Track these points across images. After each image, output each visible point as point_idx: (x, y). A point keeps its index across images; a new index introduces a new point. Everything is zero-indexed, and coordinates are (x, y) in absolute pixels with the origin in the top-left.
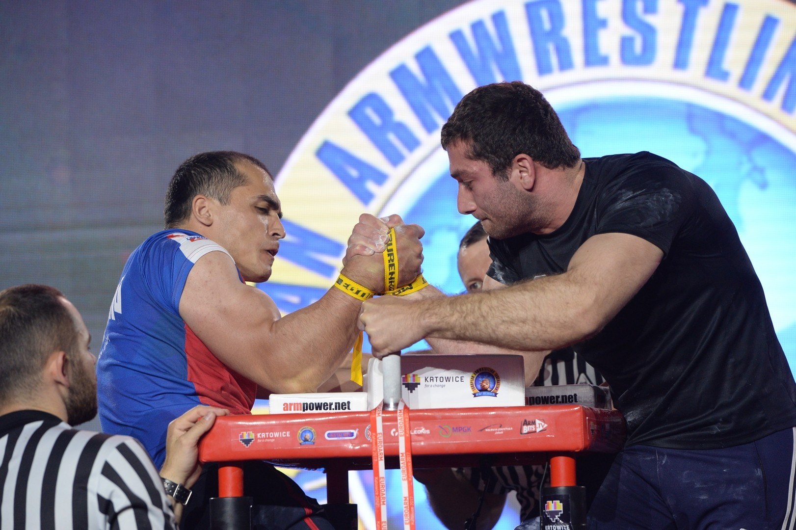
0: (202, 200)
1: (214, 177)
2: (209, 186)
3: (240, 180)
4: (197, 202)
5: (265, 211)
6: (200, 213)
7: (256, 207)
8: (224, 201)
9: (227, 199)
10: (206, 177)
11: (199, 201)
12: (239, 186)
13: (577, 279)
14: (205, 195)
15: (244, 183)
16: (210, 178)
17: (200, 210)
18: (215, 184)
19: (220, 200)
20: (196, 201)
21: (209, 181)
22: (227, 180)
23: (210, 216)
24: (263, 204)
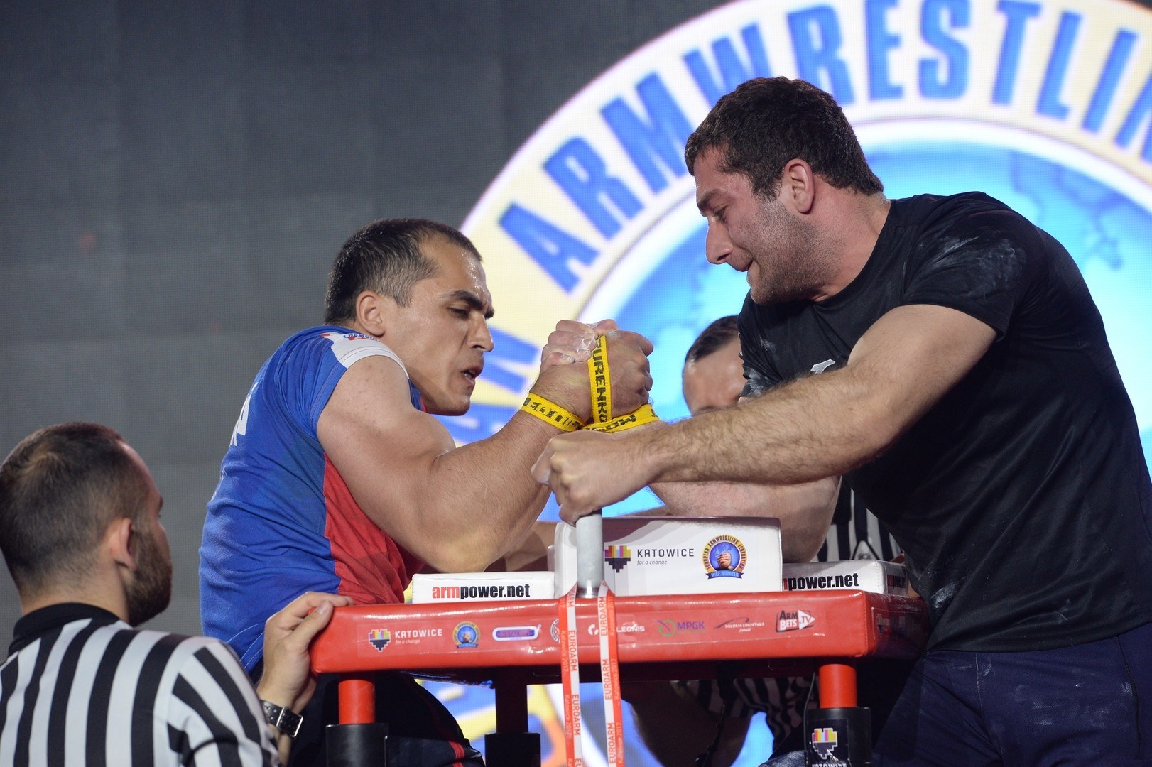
0: (370, 298)
1: (389, 265)
2: (381, 278)
3: (426, 269)
4: (364, 302)
5: (464, 314)
6: (366, 318)
7: (449, 309)
8: (401, 300)
9: (407, 298)
10: (377, 264)
11: (367, 300)
12: (423, 278)
13: (863, 374)
14: (375, 291)
15: (431, 273)
16: (383, 265)
17: (368, 312)
18: (390, 276)
19: (397, 299)
20: (362, 300)
21: (382, 269)
22: (407, 269)
23: (382, 321)
24: (459, 305)
